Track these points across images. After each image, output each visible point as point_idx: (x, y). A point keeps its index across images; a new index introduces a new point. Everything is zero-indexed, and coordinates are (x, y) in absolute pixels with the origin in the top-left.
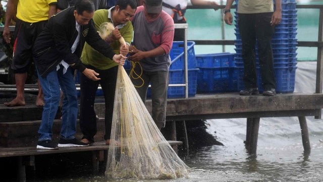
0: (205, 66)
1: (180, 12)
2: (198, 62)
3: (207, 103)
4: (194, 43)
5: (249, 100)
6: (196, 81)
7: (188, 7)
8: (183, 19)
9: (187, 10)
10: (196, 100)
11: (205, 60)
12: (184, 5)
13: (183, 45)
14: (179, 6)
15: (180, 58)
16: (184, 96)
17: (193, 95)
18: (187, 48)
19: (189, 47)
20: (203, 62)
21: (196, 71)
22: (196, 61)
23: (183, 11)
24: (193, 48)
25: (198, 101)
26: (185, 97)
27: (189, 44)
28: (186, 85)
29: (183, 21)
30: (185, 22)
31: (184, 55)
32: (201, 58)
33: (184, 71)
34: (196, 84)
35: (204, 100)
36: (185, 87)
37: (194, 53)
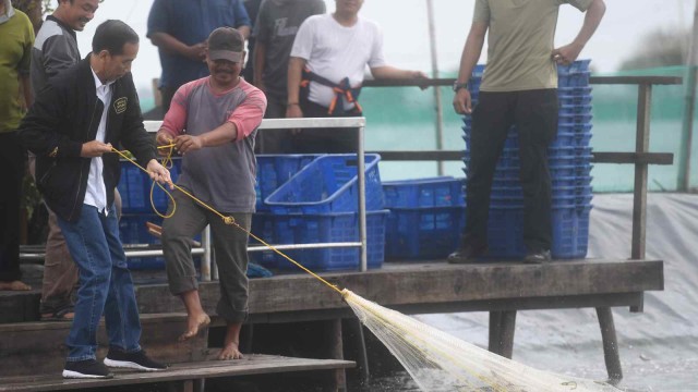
0: (402, 204)
1: (349, 94)
2: (388, 197)
3: (406, 280)
4: (378, 157)
5: (494, 274)
6: (383, 235)
7: (366, 83)
8: (356, 108)
10: (383, 276)
11: (400, 192)
12: (356, 79)
13: (356, 162)
14: (346, 80)
15: (351, 188)
16: (359, 266)
17: (378, 265)
18: (365, 167)
19: (369, 166)
20: (398, 196)
21: (383, 215)
22: (383, 195)
23: (356, 92)
24: (375, 167)
25: (389, 277)
26: (360, 270)
27: (368, 159)
28: (363, 244)
29: (355, 112)
30: (360, 115)
31: (358, 182)
32: (394, 189)
33: (357, 216)
34: (383, 243)
35: (400, 275)
36: (360, 247)
37: (378, 178)
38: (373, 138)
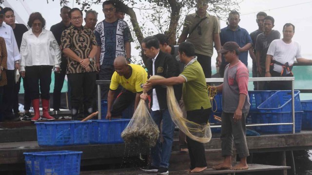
0: (308, 109)
1: (288, 68)
2: (303, 106)
3: (309, 137)
4: (299, 91)
6: (301, 120)
7: (295, 64)
8: (291, 73)
9: (294, 67)
10: (301, 135)
11: (307, 105)
12: (291, 63)
13: (291, 93)
14: (287, 63)
15: (289, 103)
16: (292, 132)
17: (299, 131)
18: (294, 95)
19: (296, 95)
20: (306, 106)
21: (301, 113)
22: (301, 105)
23: (291, 67)
24: (298, 95)
25: (303, 136)
26: (292, 133)
27: (296, 92)
28: (294, 123)
29: (291, 75)
30: (292, 76)
31: (292, 100)
32: (305, 103)
33: (292, 113)
34: (301, 123)
35: (307, 135)
36: (292, 125)
37: (299, 99)
38: (297, 85)
